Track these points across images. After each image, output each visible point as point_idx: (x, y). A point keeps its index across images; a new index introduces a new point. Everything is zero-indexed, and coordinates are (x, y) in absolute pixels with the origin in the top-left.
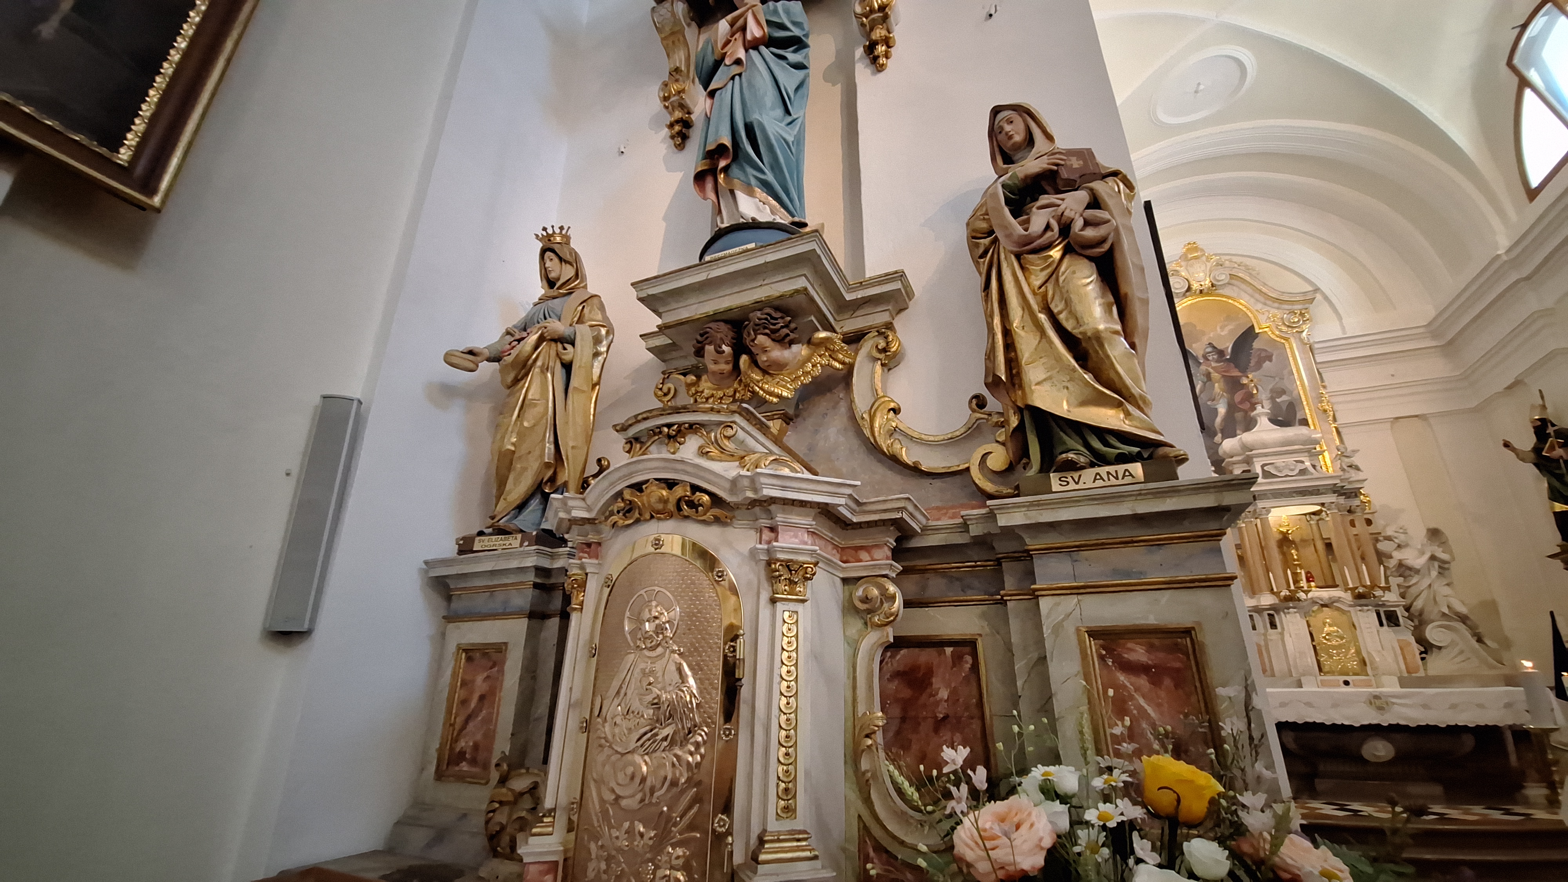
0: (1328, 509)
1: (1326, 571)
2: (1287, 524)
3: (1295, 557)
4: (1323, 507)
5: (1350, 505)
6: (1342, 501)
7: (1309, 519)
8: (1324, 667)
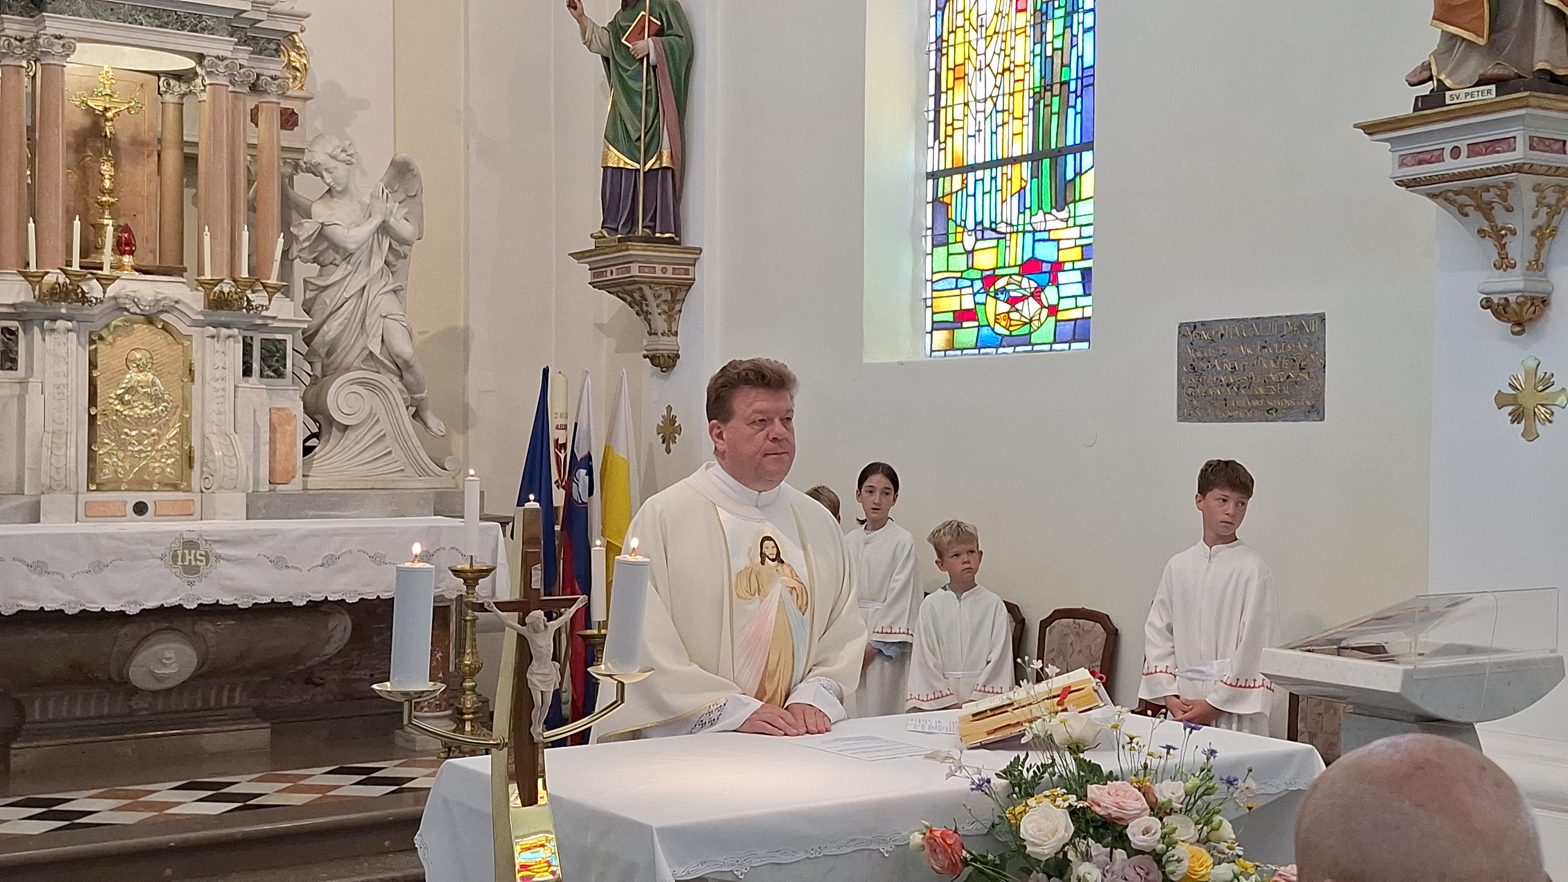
0: (209, 73)
1: (170, 229)
2: (109, 92)
3: (107, 184)
4: (200, 64)
5: (259, 71)
6: (243, 56)
7: (162, 89)
8: (101, 470)
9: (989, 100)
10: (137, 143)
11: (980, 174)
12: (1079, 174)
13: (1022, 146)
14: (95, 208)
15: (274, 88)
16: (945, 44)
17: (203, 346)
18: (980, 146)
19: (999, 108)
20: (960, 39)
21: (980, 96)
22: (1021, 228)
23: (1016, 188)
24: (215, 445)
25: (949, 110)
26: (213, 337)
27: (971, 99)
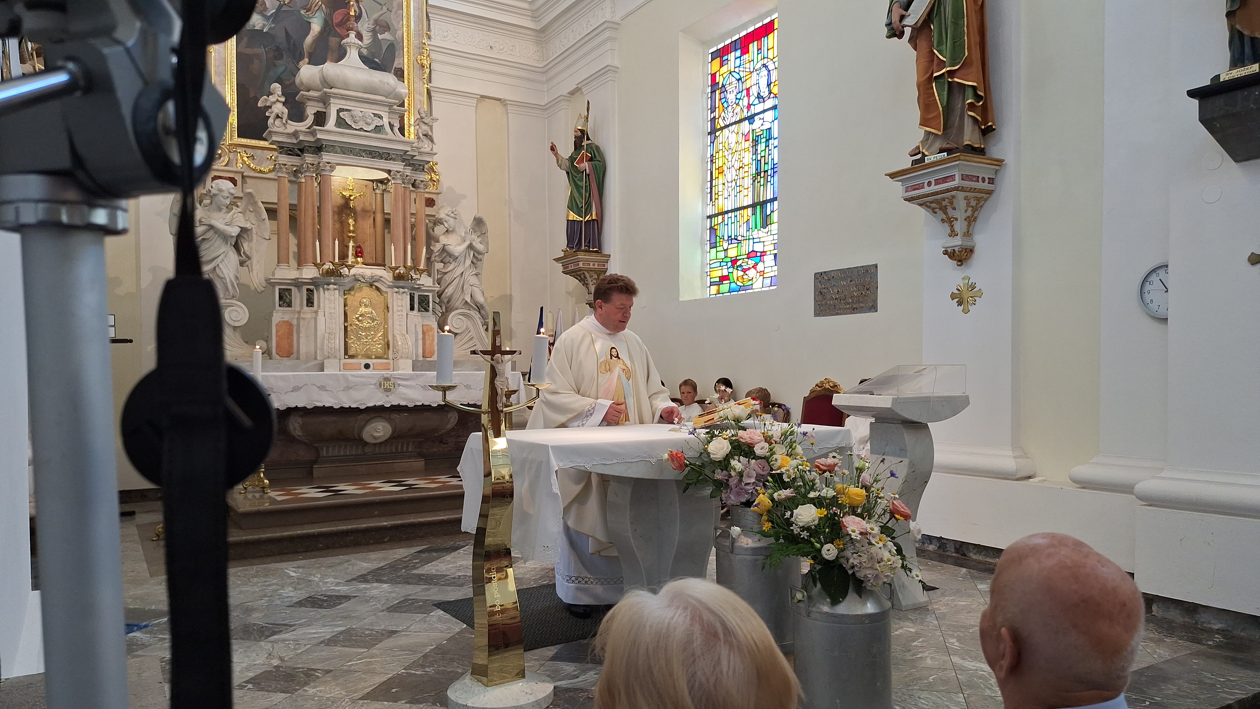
0: (394, 178)
1: (379, 248)
2: (351, 188)
3: (352, 228)
4: (389, 174)
5: (415, 178)
6: (408, 171)
7: (375, 187)
8: (350, 350)
9: (734, 181)
10: (364, 211)
11: (730, 214)
12: (772, 212)
13: (748, 201)
14: (347, 239)
15: (422, 186)
16: (714, 158)
17: (393, 296)
18: (730, 202)
19: (738, 185)
20: (721, 154)
21: (730, 180)
22: (748, 238)
23: (746, 220)
24: (398, 339)
25: (717, 187)
26: (397, 292)
27: (726, 181)
